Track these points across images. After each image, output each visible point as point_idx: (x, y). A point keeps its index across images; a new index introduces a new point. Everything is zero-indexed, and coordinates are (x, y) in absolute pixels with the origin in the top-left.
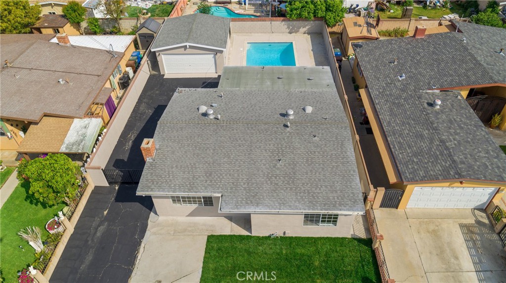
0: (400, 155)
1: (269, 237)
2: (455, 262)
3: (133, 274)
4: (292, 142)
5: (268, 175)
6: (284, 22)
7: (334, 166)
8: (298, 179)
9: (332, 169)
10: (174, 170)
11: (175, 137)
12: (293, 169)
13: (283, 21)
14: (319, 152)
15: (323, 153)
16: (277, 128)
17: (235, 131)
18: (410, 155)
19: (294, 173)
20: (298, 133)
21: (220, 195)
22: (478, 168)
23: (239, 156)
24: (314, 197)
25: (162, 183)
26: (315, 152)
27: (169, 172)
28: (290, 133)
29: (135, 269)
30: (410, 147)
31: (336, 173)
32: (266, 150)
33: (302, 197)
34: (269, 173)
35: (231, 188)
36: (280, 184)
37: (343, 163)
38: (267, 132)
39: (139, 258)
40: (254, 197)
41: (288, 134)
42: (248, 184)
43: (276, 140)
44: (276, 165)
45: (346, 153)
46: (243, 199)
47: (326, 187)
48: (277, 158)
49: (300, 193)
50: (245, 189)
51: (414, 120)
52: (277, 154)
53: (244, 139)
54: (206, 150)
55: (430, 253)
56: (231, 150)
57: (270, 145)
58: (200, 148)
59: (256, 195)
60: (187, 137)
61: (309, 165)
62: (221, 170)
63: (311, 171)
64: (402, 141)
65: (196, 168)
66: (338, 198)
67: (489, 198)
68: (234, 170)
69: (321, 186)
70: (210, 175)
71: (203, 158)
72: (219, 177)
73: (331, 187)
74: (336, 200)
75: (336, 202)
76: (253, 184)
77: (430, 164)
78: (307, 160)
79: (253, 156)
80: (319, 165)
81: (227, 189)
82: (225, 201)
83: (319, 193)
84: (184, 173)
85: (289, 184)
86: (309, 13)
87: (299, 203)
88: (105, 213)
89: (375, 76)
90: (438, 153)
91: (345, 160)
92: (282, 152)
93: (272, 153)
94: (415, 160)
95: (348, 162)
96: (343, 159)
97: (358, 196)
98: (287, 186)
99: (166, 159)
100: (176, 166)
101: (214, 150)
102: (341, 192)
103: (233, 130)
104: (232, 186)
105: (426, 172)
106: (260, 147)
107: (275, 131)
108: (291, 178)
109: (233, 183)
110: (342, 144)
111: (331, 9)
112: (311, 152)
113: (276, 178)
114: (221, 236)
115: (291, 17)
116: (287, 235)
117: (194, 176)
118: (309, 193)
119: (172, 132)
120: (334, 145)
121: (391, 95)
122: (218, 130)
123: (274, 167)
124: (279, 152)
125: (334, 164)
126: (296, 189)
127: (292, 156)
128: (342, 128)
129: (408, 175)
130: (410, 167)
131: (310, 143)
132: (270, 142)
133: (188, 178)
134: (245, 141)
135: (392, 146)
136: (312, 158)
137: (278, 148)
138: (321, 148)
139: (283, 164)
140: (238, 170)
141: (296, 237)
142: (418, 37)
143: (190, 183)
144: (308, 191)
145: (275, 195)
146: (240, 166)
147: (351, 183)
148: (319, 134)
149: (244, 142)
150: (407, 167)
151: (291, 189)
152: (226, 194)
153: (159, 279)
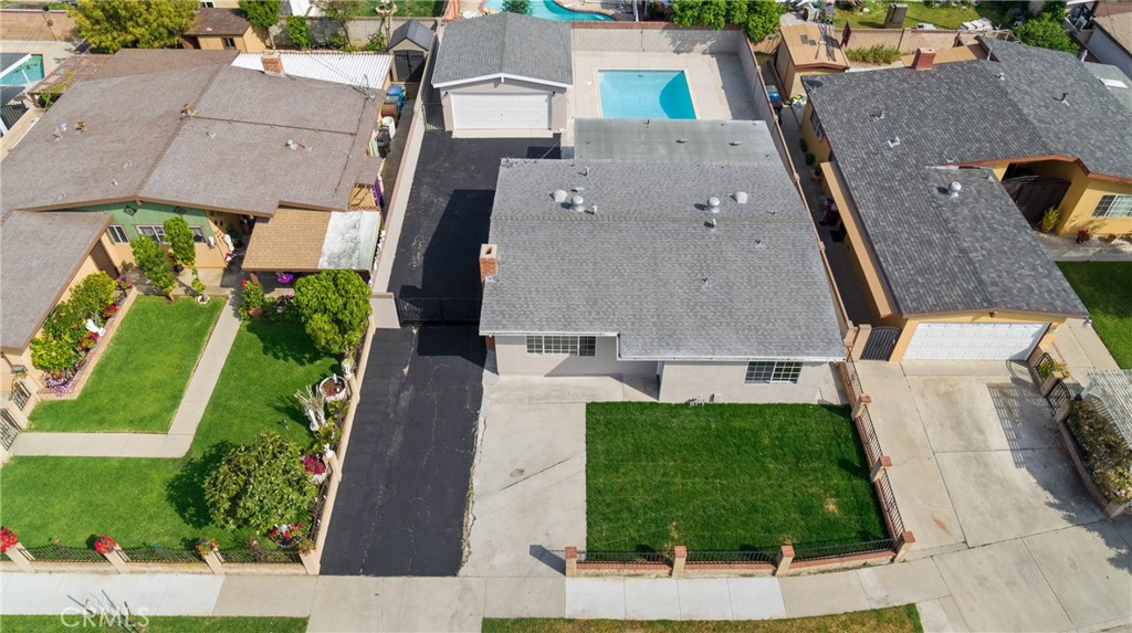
0: (896, 273)
1: (687, 404)
2: (980, 437)
3: (476, 461)
4: (722, 252)
5: (688, 304)
6: (665, 32)
7: (792, 289)
8: (738, 309)
9: (791, 293)
10: (533, 295)
11: (524, 242)
12: (728, 293)
13: (665, 28)
14: (767, 268)
15: (775, 269)
16: (694, 228)
17: (625, 233)
18: (912, 272)
19: (731, 300)
20: (729, 237)
21: (615, 334)
22: (1019, 292)
23: (637, 273)
24: (765, 336)
25: (519, 316)
26: (760, 268)
27: (526, 298)
28: (717, 237)
29: (478, 453)
30: (911, 259)
31: (796, 300)
32: (680, 264)
33: (746, 336)
34: (689, 300)
35: (633, 324)
36: (709, 317)
37: (806, 285)
38: (678, 234)
39: (479, 438)
40: (670, 336)
41: (713, 239)
42: (658, 317)
43: (695, 247)
44: (699, 287)
45: (810, 268)
46: (653, 339)
47: (783, 320)
48: (699, 276)
49: (743, 330)
50: (654, 324)
51: (916, 216)
52: (700, 271)
53: (642, 246)
54: (581, 264)
55: (942, 425)
56: (622, 265)
57: (686, 256)
58: (570, 261)
59: (674, 334)
60: (544, 243)
61: (753, 288)
62: (610, 295)
63: (757, 296)
64: (898, 251)
65: (570, 293)
66: (802, 337)
67: (1034, 341)
68: (632, 296)
69: (775, 320)
70: (595, 303)
71: (579, 277)
72: (610, 307)
73: (791, 320)
74: (800, 340)
75: (800, 343)
76: (666, 317)
77: (944, 286)
78: (750, 280)
79: (661, 274)
80: (770, 287)
81: (626, 325)
82: (625, 343)
83: (772, 330)
84: (551, 300)
85: (724, 317)
86: (716, 15)
87: (743, 344)
88: (406, 370)
89: (846, 139)
90: (956, 269)
91: (809, 279)
92: (708, 266)
93: (691, 268)
94: (920, 280)
95: (815, 283)
96: (806, 277)
97: (833, 335)
98: (722, 320)
99: (517, 279)
100: (537, 290)
101: (595, 264)
102: (807, 328)
103: (621, 231)
104: (633, 320)
105: (938, 298)
106: (670, 259)
107: (692, 234)
108: (725, 307)
109: (634, 316)
110: (803, 255)
111: (758, 9)
112: (754, 268)
113: (701, 307)
114: (607, 403)
115: (680, 22)
116: (717, 400)
117: (569, 306)
118: (757, 330)
119: (519, 234)
120: (791, 256)
121: (876, 173)
122: (596, 232)
123: (697, 290)
124: (701, 265)
125: (793, 286)
126: (736, 324)
127: (725, 273)
128: (801, 229)
129: (909, 303)
130: (912, 290)
131: (752, 252)
132: (685, 252)
133: (560, 309)
134: (645, 249)
135: (882, 259)
136: (757, 277)
137: (699, 261)
138: (770, 262)
139: (711, 286)
140: (639, 296)
141: (729, 404)
142: (920, 68)
143: (564, 317)
144: (755, 327)
145: (704, 333)
146: (641, 290)
147: (821, 315)
148: (764, 238)
149: (642, 251)
150: (908, 291)
151: (728, 324)
152: (625, 332)
153: (520, 467)
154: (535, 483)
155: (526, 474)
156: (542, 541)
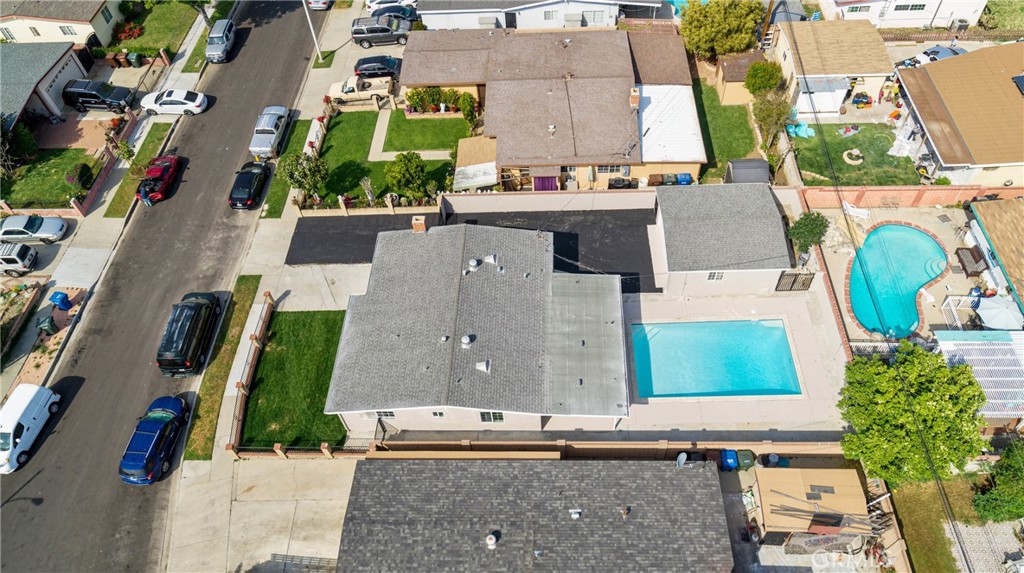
9: (380, 385)
10: (401, 252)
11: (443, 242)
12: (386, 349)
14: (404, 372)
15: (403, 377)
18: (398, 478)
19: (380, 350)
24: (350, 368)
26: (405, 368)
27: (399, 249)
31: (374, 388)
32: (414, 323)
33: (352, 357)
34: (384, 328)
36: (370, 338)
37: (386, 396)
42: (374, 312)
44: (393, 333)
47: (360, 379)
48: (402, 333)
50: (370, 310)
59: (361, 320)
61: (389, 364)
63: (381, 365)
65: (400, 268)
70: (390, 281)
71: (411, 272)
73: (359, 383)
78: (395, 362)
80: (387, 373)
84: (396, 260)
90: (392, 509)
92: (410, 338)
93: (410, 329)
94: (387, 481)
96: (392, 396)
98: (367, 345)
105: (366, 487)
106: (420, 317)
108: (376, 347)
112: (405, 365)
113: (378, 334)
118: (355, 364)
124: (410, 334)
130: (379, 472)
137: (415, 333)
138: (409, 375)
139: (393, 340)
148: (431, 372)
153: (336, 283)
154: (325, 289)
155: (332, 286)
156: (292, 293)
